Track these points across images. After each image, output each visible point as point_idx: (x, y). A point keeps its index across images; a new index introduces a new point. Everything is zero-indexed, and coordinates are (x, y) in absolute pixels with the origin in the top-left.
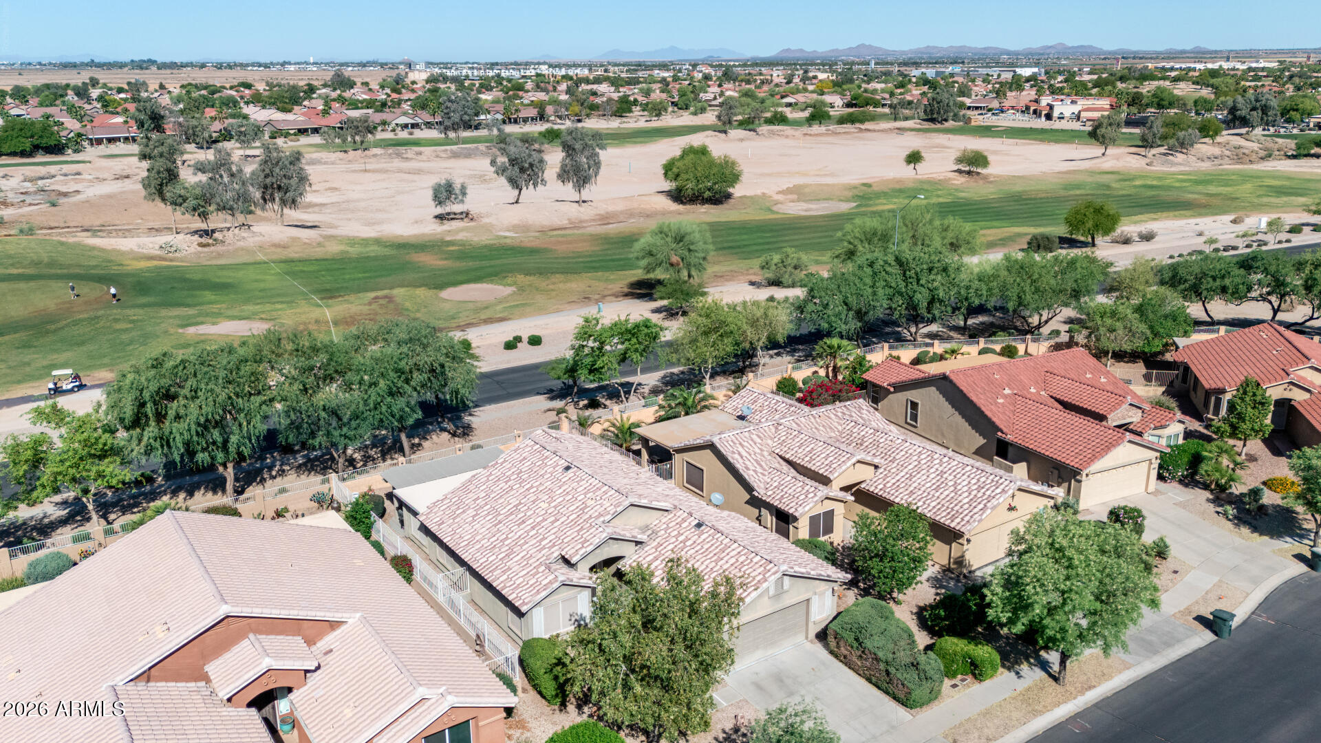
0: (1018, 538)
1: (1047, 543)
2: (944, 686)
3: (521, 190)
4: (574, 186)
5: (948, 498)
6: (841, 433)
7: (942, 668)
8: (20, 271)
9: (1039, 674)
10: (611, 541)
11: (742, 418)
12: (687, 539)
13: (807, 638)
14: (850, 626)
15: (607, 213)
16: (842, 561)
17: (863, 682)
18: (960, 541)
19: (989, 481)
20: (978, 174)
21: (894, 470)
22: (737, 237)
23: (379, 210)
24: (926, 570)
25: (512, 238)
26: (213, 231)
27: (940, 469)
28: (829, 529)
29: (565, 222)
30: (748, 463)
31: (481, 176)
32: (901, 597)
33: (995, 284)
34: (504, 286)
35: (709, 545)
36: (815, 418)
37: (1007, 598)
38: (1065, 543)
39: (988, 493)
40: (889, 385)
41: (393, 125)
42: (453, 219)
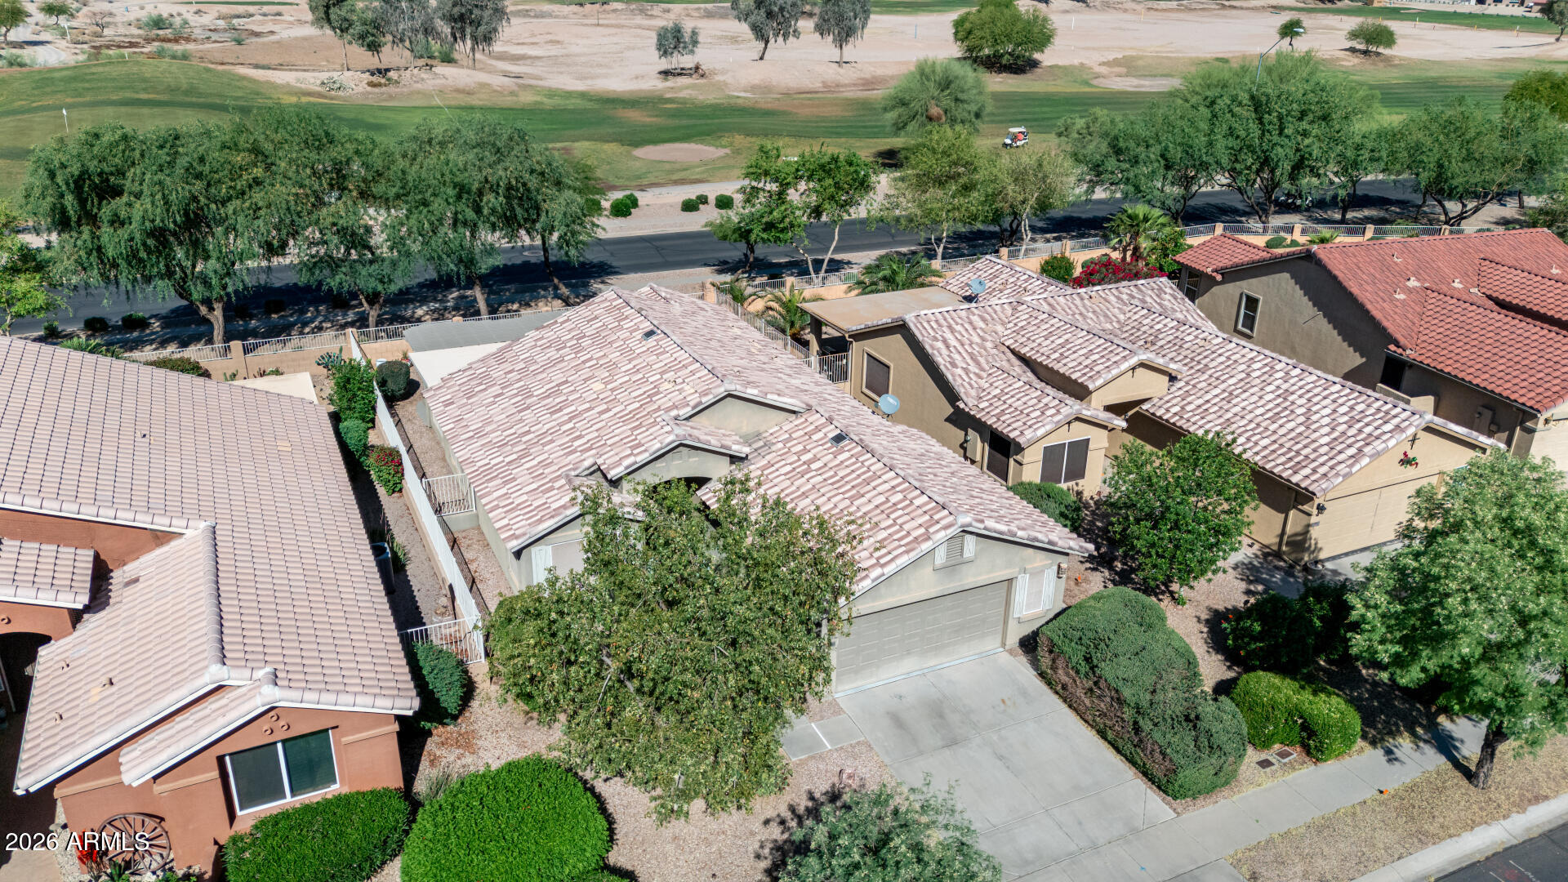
0: (1428, 505)
1: (1496, 517)
2: (1246, 760)
3: (767, 42)
4: (834, 40)
5: (1293, 434)
6: (1122, 324)
7: (1245, 730)
8: (151, 96)
9: (1432, 760)
10: (684, 450)
11: (969, 299)
12: (815, 459)
13: (1003, 645)
14: (1078, 634)
15: (874, 77)
16: (1092, 523)
17: (1091, 735)
18: (1306, 507)
19: (1372, 411)
20: (1378, 54)
21: (1204, 384)
22: (1037, 109)
23: (600, 65)
24: (1236, 550)
25: (745, 98)
26: (388, 70)
27: (1285, 386)
28: (1077, 471)
29: (818, 85)
30: (956, 356)
31: (732, 38)
32: (1184, 592)
33: (1402, 144)
34: (717, 147)
35: (848, 470)
36: (1082, 299)
37: (1396, 616)
38: (1537, 519)
39: (1368, 430)
40: (1216, 271)
42: (680, 74)
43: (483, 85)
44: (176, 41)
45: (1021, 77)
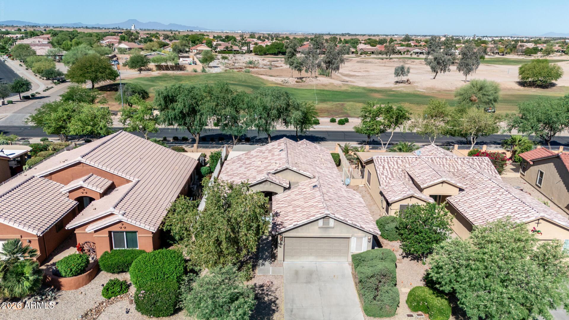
3: (437, 73)
4: (464, 73)
10: (269, 182)
13: (348, 261)
17: (355, 292)
25: (423, 92)
26: (303, 78)
30: (385, 172)
40: (531, 160)
41: (412, 52)
42: (402, 83)
43: (331, 83)
44: (253, 68)
45: (546, 89)
